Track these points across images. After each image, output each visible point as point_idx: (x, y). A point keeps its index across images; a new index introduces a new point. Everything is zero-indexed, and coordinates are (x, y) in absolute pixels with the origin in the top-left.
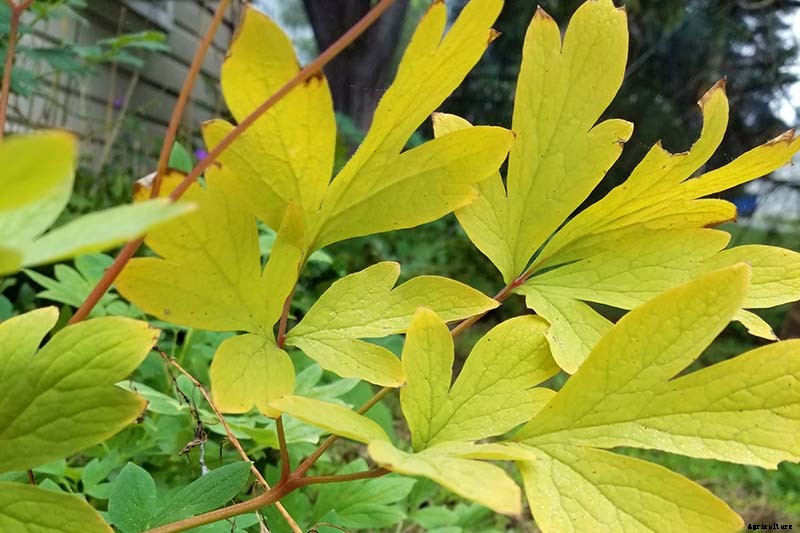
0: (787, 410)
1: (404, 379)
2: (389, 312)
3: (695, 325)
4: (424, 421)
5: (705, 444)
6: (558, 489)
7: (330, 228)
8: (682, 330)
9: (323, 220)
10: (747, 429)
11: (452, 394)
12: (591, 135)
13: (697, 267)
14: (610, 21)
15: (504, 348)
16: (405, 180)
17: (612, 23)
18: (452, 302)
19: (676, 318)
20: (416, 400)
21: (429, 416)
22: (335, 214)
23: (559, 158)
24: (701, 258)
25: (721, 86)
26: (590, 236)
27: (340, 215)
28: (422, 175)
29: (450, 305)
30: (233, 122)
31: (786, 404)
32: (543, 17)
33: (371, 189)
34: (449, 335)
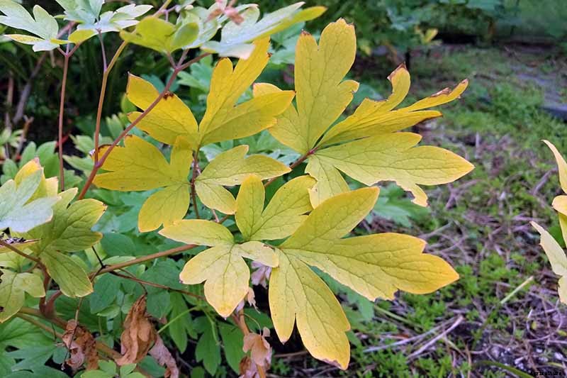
0: (388, 269)
1: (236, 211)
2: (240, 171)
3: (353, 213)
4: (249, 227)
5: (350, 276)
6: (286, 281)
7: (207, 138)
8: (348, 214)
9: (202, 136)
10: (369, 274)
11: (263, 215)
12: (339, 87)
13: (399, 155)
14: (344, 32)
15: (291, 193)
16: (239, 117)
17: (345, 33)
18: (270, 167)
19: (346, 208)
20: (245, 218)
21: (251, 224)
22: (207, 132)
23: (324, 99)
24: (402, 150)
25: (402, 67)
26: (348, 131)
27: (210, 133)
28: (247, 114)
29: (268, 169)
30: (142, 111)
31: (387, 266)
32: (305, 34)
33: (224, 121)
34: (262, 187)
